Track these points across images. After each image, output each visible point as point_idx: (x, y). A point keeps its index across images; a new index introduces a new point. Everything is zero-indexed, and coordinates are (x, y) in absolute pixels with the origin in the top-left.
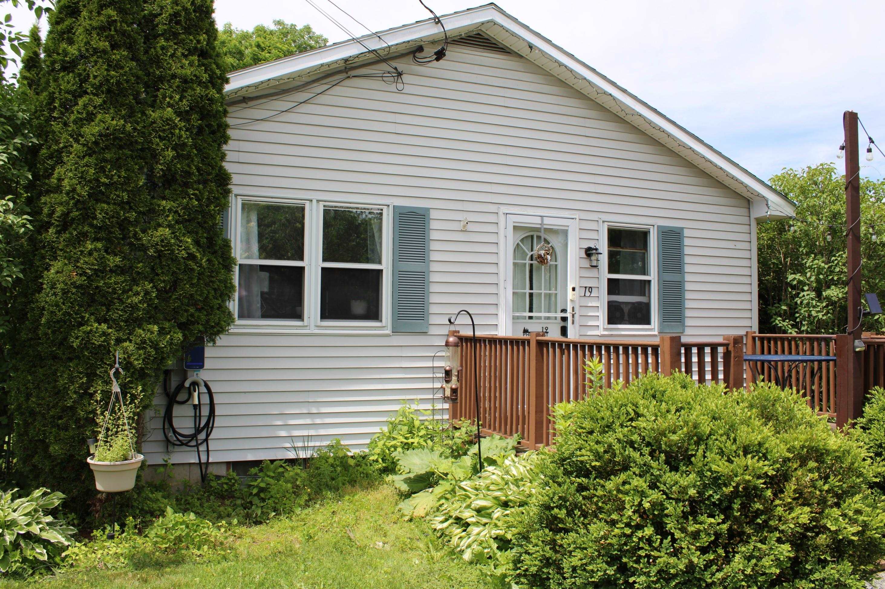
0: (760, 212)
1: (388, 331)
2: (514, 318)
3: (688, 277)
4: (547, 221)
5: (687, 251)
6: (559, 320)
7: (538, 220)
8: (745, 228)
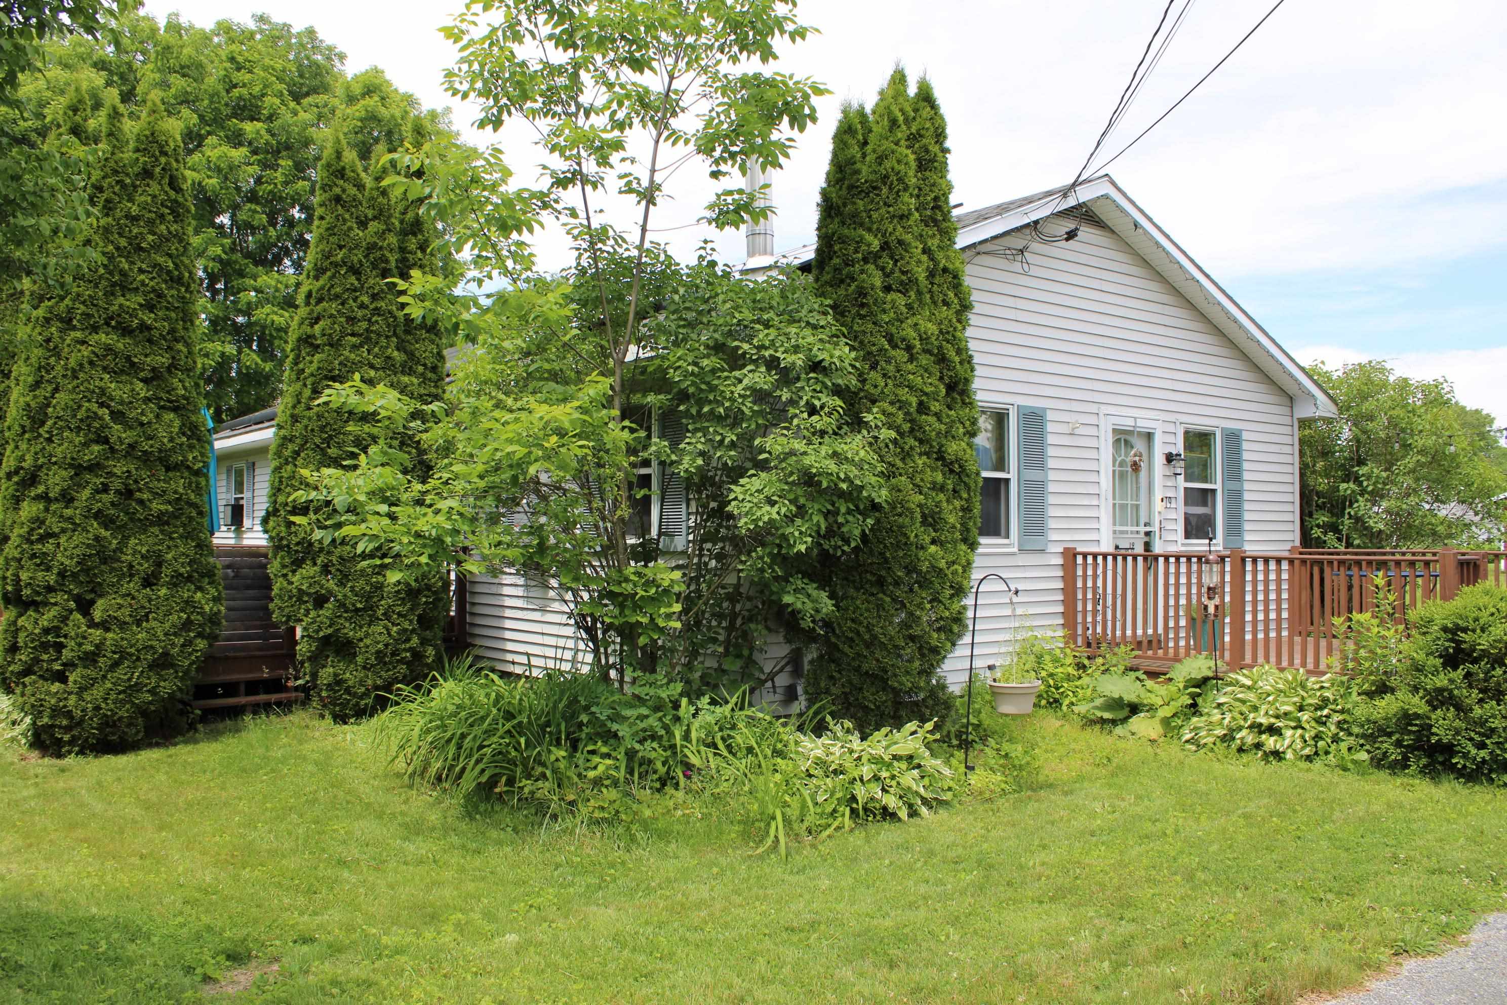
0: (1305, 411)
1: (1015, 550)
2: (1115, 532)
3: (1246, 486)
4: (1140, 423)
5: (1245, 455)
6: (1142, 535)
7: (1131, 422)
8: (1288, 430)
